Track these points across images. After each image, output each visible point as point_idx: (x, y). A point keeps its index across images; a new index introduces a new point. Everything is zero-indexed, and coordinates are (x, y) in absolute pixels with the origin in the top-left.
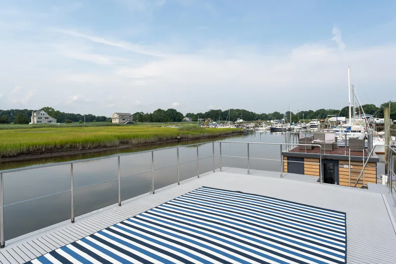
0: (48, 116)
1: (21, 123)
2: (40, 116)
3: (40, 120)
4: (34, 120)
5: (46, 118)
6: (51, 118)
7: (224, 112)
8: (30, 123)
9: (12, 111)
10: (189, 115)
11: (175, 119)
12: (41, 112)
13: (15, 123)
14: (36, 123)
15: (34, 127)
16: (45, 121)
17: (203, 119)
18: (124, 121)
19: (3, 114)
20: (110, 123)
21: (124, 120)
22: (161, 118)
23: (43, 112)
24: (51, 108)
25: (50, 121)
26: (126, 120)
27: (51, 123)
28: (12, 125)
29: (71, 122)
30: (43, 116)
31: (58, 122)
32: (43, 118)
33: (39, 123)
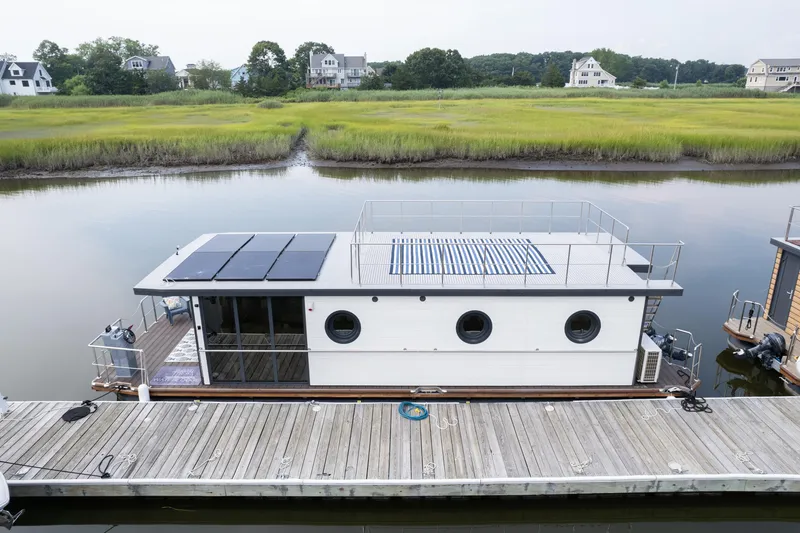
0: (600, 69)
1: (552, 84)
2: (585, 69)
3: (584, 78)
4: (575, 79)
5: (596, 74)
6: (604, 75)
8: (567, 85)
9: (547, 55)
12: (589, 62)
13: (543, 85)
14: (577, 85)
15: (570, 95)
16: (593, 81)
18: (783, 83)
21: (782, 79)
23: (591, 61)
24: (609, 51)
25: (603, 82)
26: (791, 79)
27: (605, 85)
28: (537, 89)
29: (645, 85)
30: (590, 69)
31: (618, 81)
32: (591, 75)
33: (583, 85)
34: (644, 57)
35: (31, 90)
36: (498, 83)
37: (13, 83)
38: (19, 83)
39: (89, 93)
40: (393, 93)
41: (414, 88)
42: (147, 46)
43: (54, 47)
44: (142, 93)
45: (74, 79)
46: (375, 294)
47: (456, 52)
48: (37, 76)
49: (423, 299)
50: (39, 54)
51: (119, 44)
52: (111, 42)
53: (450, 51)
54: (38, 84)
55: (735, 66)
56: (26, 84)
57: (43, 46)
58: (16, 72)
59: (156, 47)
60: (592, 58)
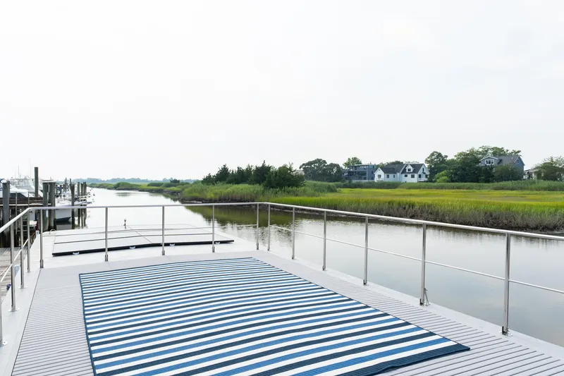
35: (415, 180)
37: (406, 176)
38: (409, 176)
39: (448, 182)
42: (510, 151)
43: (440, 155)
44: (487, 181)
45: (443, 172)
48: (420, 172)
50: (429, 160)
51: (487, 151)
52: (481, 150)
54: (420, 176)
56: (413, 177)
57: (432, 155)
58: (409, 170)
59: (519, 152)
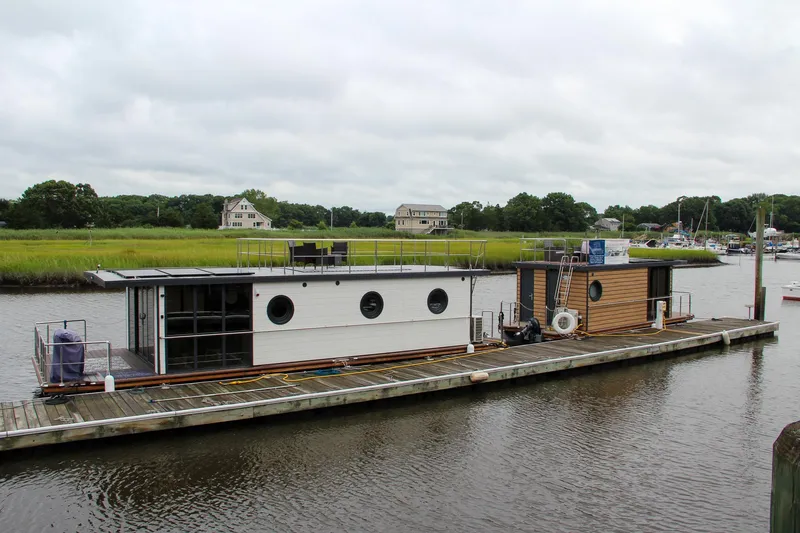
0: (252, 210)
1: (203, 226)
2: (239, 210)
3: (238, 220)
4: (230, 221)
5: (252, 216)
6: (259, 217)
7: (727, 204)
8: (221, 228)
9: (183, 198)
10: (614, 212)
11: (566, 221)
12: (241, 203)
13: (194, 227)
14: (231, 227)
15: (227, 237)
16: (247, 224)
17: (656, 225)
18: (426, 226)
19: (167, 206)
20: (389, 231)
21: (424, 222)
22: (528, 218)
23: (244, 202)
24: (259, 192)
25: (258, 224)
26: (431, 223)
27: (261, 227)
28: (188, 231)
29: (301, 228)
30: (244, 211)
31: (274, 225)
32: (245, 216)
33: (237, 227)
34: (290, 202)
36: (143, 223)
40: (12, 232)
41: (38, 227)
46: (304, 280)
47: (87, 186)
49: (338, 283)
53: (80, 186)
55: (377, 214)
60: (244, 199)
